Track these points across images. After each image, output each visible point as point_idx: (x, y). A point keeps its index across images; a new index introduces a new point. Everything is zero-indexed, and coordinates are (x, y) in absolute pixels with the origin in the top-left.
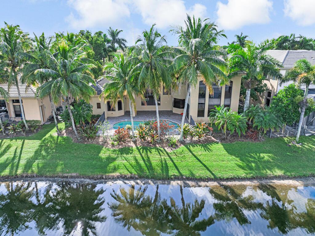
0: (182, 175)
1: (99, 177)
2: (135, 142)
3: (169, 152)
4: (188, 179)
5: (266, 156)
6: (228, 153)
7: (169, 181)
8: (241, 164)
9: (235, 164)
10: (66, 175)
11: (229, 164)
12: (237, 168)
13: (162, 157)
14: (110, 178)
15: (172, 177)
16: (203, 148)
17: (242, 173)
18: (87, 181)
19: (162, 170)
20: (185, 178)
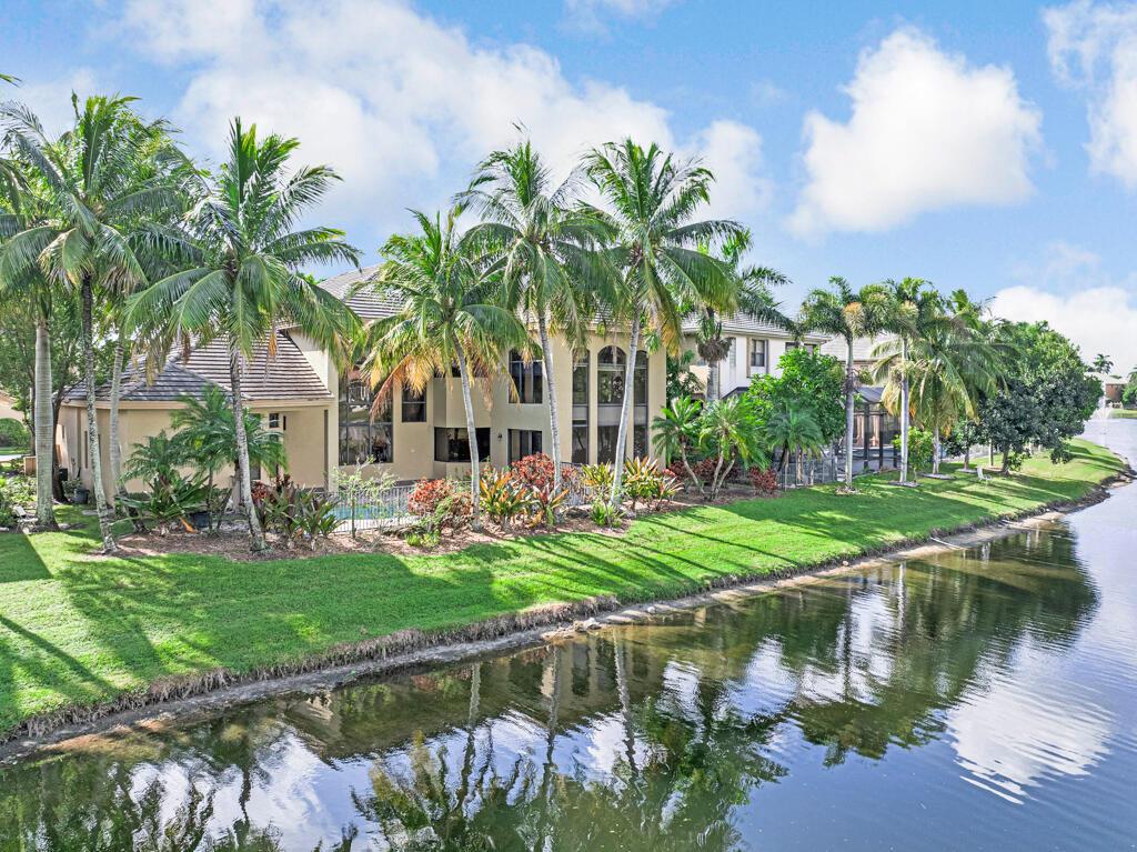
0: (724, 575)
1: (503, 624)
2: (484, 531)
3: (619, 537)
7: (705, 594)
10: (366, 647)
13: (617, 548)
14: (541, 622)
15: (708, 583)
19: (664, 574)
20: (735, 578)
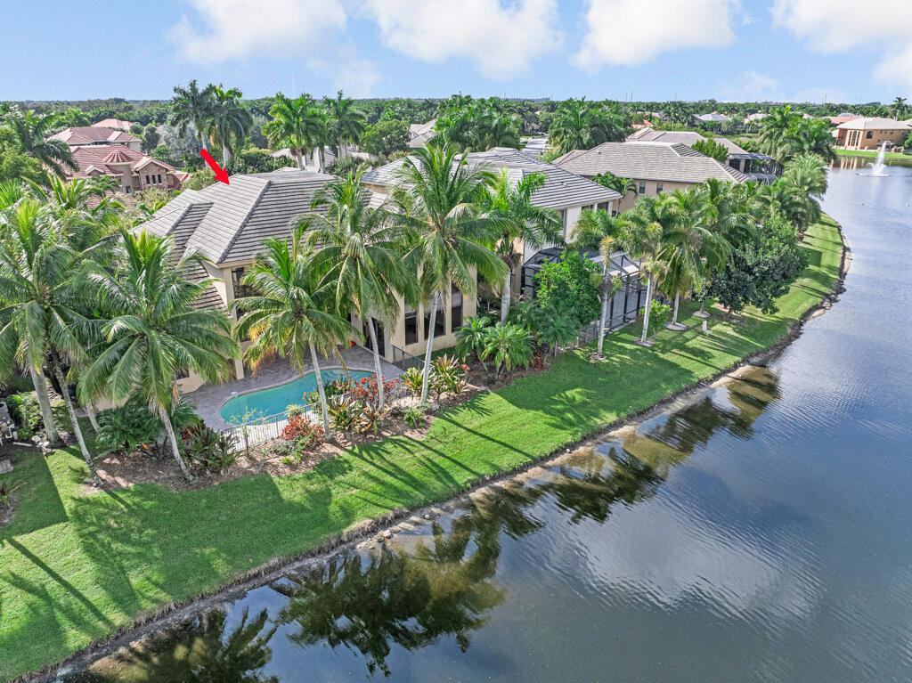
0: (482, 476)
1: (334, 542)
2: (333, 442)
3: (421, 440)
4: (494, 478)
5: (575, 394)
6: (520, 406)
7: (465, 495)
8: (553, 421)
9: (545, 423)
10: (253, 571)
11: (538, 428)
12: (552, 430)
13: (416, 454)
14: (357, 536)
15: (469, 485)
16: (473, 411)
17: (566, 436)
18: (313, 563)
19: (441, 480)
20: (488, 478)
